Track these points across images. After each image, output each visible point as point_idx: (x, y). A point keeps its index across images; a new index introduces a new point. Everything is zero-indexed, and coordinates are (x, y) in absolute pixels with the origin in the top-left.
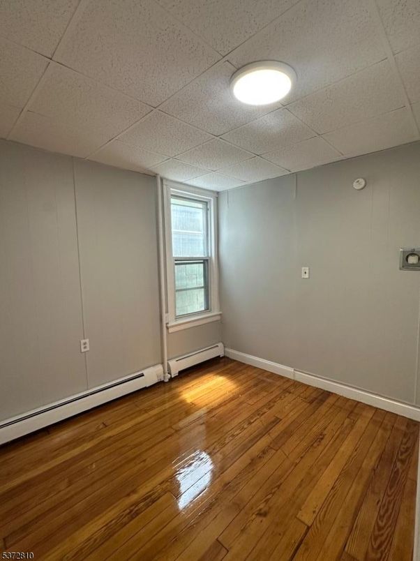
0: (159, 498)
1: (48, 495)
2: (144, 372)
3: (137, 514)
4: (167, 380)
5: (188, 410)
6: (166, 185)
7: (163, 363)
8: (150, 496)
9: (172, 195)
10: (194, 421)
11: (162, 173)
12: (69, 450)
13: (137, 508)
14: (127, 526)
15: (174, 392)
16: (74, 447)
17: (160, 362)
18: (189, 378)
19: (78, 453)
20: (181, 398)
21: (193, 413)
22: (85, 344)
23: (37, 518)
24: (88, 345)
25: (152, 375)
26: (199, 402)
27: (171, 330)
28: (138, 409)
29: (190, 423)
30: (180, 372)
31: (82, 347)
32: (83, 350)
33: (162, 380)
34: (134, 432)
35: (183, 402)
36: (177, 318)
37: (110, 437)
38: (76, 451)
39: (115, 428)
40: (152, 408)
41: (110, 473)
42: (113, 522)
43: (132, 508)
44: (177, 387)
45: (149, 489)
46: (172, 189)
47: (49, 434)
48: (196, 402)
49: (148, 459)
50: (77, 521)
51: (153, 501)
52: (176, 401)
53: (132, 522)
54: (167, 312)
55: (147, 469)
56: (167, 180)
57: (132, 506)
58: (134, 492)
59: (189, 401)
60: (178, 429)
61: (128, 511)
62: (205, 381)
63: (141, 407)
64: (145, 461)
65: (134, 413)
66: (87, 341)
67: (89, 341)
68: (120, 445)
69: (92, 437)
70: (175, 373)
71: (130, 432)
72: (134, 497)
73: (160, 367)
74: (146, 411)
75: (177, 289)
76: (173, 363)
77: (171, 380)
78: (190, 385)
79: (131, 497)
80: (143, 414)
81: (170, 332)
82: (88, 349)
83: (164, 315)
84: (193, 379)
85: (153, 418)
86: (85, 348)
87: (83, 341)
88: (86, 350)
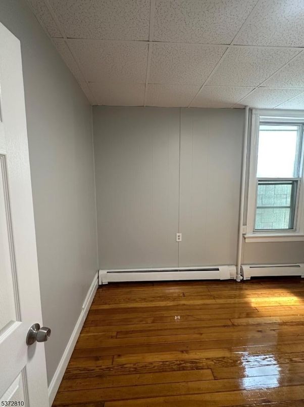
0: (202, 369)
1: (141, 321)
2: (220, 268)
3: (184, 369)
4: (239, 280)
5: (250, 312)
6: (256, 114)
7: (237, 266)
8: (196, 363)
9: (261, 122)
10: (253, 325)
11: (251, 104)
12: (159, 301)
13: (184, 365)
14: (174, 372)
15: (242, 292)
16: (162, 301)
17: (235, 264)
18: (260, 286)
19: (163, 305)
20: (246, 300)
21: (253, 317)
22: (179, 236)
23: (133, 331)
24: (181, 237)
25: (226, 272)
26: (262, 311)
27: (247, 241)
28: (209, 293)
29: (248, 325)
30: (252, 278)
31: (177, 238)
32: (177, 240)
33: (235, 279)
34: (200, 309)
35: (247, 304)
36: (255, 231)
37: (184, 305)
38: (162, 304)
39: (189, 300)
40: (219, 297)
41: (178, 329)
42: (168, 363)
43: (181, 362)
44: (246, 289)
45: (197, 357)
46: (260, 117)
47: (153, 286)
48: (260, 309)
49: (204, 335)
50: (150, 348)
51: (197, 368)
52: (242, 300)
53: (178, 372)
54: (245, 224)
55: (201, 341)
56: (256, 109)
57: (182, 361)
58: (187, 352)
59: (253, 305)
60: (236, 324)
61: (178, 362)
62: (276, 295)
63: (212, 293)
64: (201, 334)
65: (205, 295)
66: (180, 234)
67: (182, 235)
68: (188, 314)
69: (174, 300)
70: (247, 276)
71: (198, 307)
72: (186, 356)
73: (233, 268)
74: (214, 298)
75: (258, 206)
76: (246, 269)
77: (243, 281)
78: (259, 292)
79: (183, 354)
80: (211, 299)
81: (246, 241)
82: (180, 240)
83: (242, 227)
84: (265, 288)
85: (218, 306)
86: (179, 239)
87: (178, 234)
88: (179, 241)
